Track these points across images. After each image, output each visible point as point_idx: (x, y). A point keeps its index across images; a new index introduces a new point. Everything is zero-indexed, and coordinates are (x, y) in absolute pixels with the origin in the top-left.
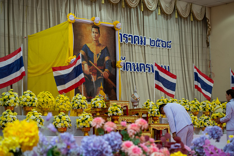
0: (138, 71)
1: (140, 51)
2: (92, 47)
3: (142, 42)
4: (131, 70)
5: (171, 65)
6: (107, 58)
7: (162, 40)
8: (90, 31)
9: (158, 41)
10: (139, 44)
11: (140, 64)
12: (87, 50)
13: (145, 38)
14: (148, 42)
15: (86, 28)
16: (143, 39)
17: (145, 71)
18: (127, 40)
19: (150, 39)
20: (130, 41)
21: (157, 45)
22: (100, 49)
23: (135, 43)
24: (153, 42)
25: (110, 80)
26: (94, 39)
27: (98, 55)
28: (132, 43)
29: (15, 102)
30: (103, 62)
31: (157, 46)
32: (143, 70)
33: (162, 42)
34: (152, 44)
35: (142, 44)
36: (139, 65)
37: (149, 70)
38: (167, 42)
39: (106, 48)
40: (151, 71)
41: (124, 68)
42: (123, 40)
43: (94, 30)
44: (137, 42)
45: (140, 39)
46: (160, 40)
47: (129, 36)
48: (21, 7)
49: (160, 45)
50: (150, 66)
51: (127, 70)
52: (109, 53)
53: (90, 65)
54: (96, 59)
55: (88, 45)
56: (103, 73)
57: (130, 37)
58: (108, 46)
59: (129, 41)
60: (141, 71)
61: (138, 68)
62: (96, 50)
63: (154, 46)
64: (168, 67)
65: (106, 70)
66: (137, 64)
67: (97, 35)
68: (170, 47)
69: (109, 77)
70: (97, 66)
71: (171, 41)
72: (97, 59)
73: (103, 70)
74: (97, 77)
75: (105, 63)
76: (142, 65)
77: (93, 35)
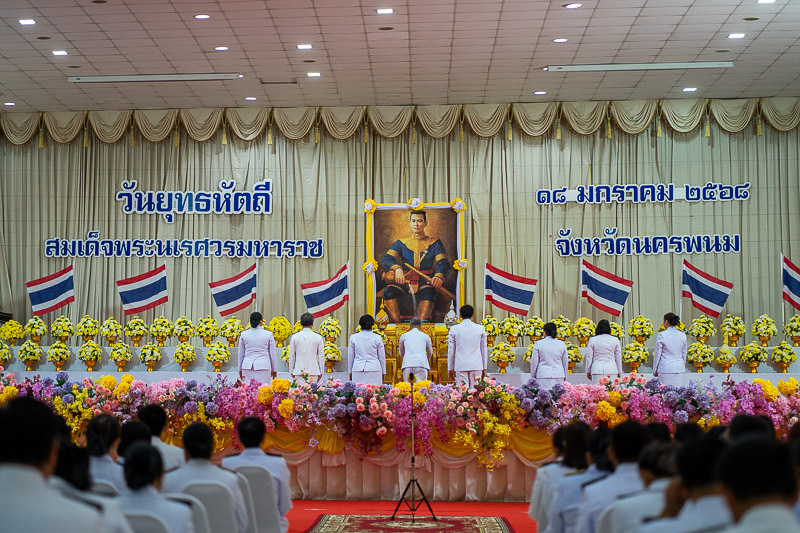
0: (647, 251)
1: (658, 214)
2: (412, 243)
3: (664, 195)
4: (629, 252)
5: (745, 233)
6: (439, 257)
7: (721, 186)
8: (408, 220)
9: (711, 188)
10: (653, 199)
11: (655, 239)
12: (401, 248)
13: (671, 187)
14: (679, 193)
15: (399, 216)
16: (666, 190)
17: (665, 250)
18: (622, 196)
19: (687, 187)
20: (632, 198)
21: (708, 196)
22: (426, 245)
23: (643, 199)
24: (696, 192)
25: (444, 290)
26: (415, 231)
27: (422, 253)
28: (636, 199)
29: (232, 331)
30: (432, 264)
31: (705, 198)
32: (661, 249)
33: (721, 188)
34: (690, 197)
35: (662, 199)
36: (651, 241)
37: (680, 247)
38: (737, 188)
39: (439, 241)
40: (684, 250)
41: (612, 248)
42: (612, 198)
43: (414, 217)
44: (649, 197)
45: (656, 189)
46: (715, 186)
47: (628, 188)
48: (397, 171)
49: (717, 196)
50: (682, 241)
51: (618, 252)
52: (443, 249)
53: (405, 269)
54: (418, 260)
55: (403, 241)
56: (432, 280)
57: (632, 190)
58: (441, 238)
59: (626, 198)
60: (655, 250)
61: (647, 246)
62: (419, 247)
63: (698, 198)
64: (737, 237)
65: (437, 274)
66: (647, 239)
67: (420, 224)
68: (745, 197)
69: (443, 285)
70: (421, 270)
71: (747, 185)
72: (420, 260)
73: (432, 276)
74: (419, 286)
75: (435, 263)
76: (658, 241)
77: (413, 225)
